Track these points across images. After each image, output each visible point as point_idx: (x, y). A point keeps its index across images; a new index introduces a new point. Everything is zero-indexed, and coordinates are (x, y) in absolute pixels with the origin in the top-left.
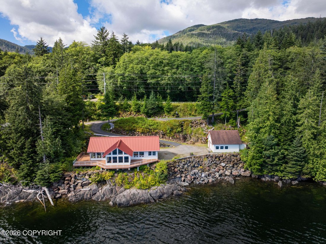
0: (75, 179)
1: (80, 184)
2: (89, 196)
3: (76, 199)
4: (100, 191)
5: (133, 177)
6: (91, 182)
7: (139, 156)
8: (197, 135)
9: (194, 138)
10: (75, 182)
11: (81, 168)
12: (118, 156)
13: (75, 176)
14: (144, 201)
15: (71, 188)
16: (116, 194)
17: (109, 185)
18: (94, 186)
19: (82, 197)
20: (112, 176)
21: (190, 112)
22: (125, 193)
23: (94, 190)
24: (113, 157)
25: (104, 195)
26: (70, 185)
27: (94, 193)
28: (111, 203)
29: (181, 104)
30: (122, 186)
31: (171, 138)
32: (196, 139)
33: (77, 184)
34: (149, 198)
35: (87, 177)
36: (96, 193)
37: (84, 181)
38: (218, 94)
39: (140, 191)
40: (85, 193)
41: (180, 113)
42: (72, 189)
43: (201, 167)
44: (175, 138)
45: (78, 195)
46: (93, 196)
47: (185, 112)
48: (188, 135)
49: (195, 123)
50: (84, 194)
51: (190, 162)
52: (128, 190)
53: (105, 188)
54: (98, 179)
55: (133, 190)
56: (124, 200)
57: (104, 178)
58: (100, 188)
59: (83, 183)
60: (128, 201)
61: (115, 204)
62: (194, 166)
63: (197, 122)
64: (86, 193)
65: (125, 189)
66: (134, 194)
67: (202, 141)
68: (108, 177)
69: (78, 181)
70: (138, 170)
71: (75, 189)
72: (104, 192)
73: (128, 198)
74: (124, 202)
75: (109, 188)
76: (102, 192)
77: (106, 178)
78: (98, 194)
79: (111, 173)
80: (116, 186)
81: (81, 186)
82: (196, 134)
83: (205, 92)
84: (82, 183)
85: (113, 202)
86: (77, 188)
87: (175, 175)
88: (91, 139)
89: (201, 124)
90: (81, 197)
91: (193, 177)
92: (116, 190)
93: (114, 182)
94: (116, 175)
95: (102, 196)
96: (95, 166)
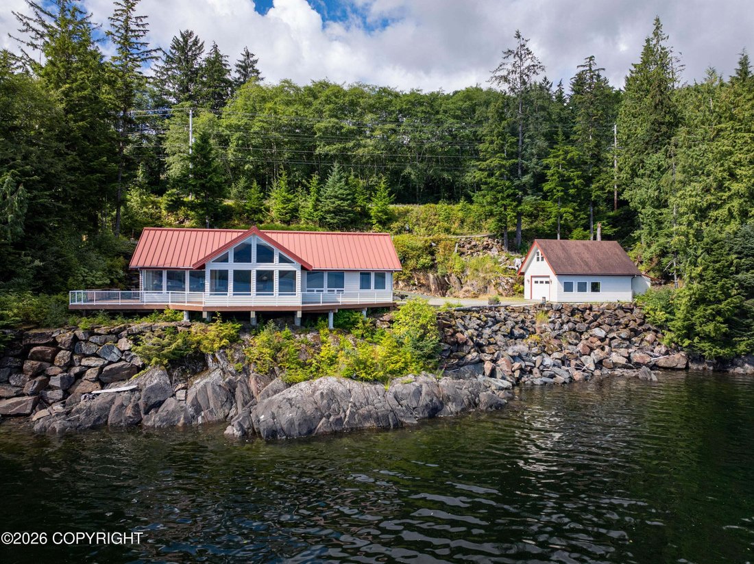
0: (73, 353)
1: (91, 374)
2: (129, 412)
3: (68, 424)
4: (181, 395)
5: (316, 347)
6: (138, 362)
7: (326, 288)
8: (482, 275)
9: (474, 282)
10: (70, 365)
11: (100, 318)
12: (254, 267)
13: (75, 339)
14: (377, 419)
15: (51, 388)
16: (249, 401)
17: (218, 372)
18: (155, 377)
19: (99, 418)
20: (233, 340)
21: (446, 225)
22: (292, 392)
23: (152, 389)
24: (236, 272)
25: (198, 409)
26: (49, 377)
27: (153, 401)
28: (232, 431)
29: (417, 210)
30: (272, 373)
31: (401, 284)
32: (481, 284)
33: (80, 376)
34: (392, 411)
35: (124, 344)
36: (159, 404)
37: (110, 363)
38: (535, 160)
39: (355, 386)
40: (112, 402)
41: (416, 227)
42: (58, 394)
43: (534, 337)
44: (414, 285)
45: (78, 412)
46: (147, 413)
47: (431, 224)
48: (453, 278)
49: (469, 246)
50: (108, 409)
51: (496, 322)
52: (303, 385)
53: (202, 383)
54: (173, 346)
55: (329, 382)
56: (289, 414)
57: (199, 343)
58: (181, 385)
59: (108, 368)
60: (308, 423)
61: (250, 434)
62: (511, 335)
63: (473, 243)
64: (117, 402)
65: (289, 385)
66: (331, 395)
67: (501, 290)
68: (218, 339)
69: (85, 362)
70: (331, 326)
71: (67, 393)
72: (196, 398)
73: (309, 409)
74: (291, 422)
75: (221, 382)
76: (190, 398)
77: (205, 343)
78: (170, 404)
79: (230, 328)
80: (248, 376)
81: (97, 379)
82: (477, 270)
83: (496, 152)
84: (102, 368)
85: (240, 425)
86: (80, 387)
87: (460, 354)
88: (145, 233)
89: (485, 248)
90: (92, 418)
91: (517, 365)
92: (248, 388)
93: (242, 359)
94: (247, 337)
95: (191, 411)
96: (161, 311)
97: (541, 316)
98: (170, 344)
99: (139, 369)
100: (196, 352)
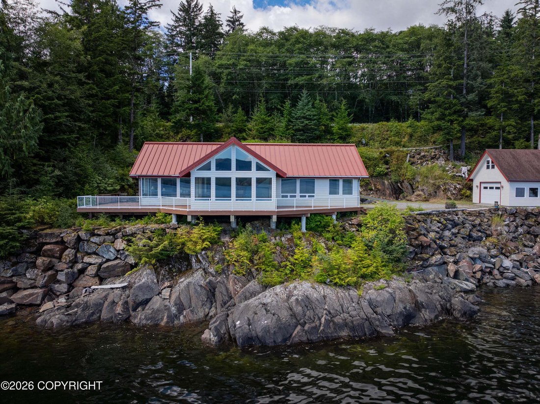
0: (78, 251)
1: (92, 270)
2: (119, 309)
3: (66, 318)
4: (166, 293)
5: (292, 246)
6: (131, 260)
7: (298, 194)
8: (432, 182)
9: (424, 187)
10: (75, 261)
11: (101, 220)
12: (234, 174)
13: (79, 239)
14: (353, 329)
15: (59, 282)
16: (229, 302)
17: (200, 272)
18: (145, 276)
19: (93, 314)
20: (214, 242)
21: (397, 139)
22: (268, 297)
23: (140, 288)
24: (217, 179)
25: (181, 308)
26: (57, 271)
27: (141, 298)
28: (209, 336)
29: (370, 126)
30: (250, 275)
32: (431, 190)
33: (82, 271)
34: (368, 319)
35: (120, 244)
36: (147, 302)
37: (108, 260)
38: (479, 80)
39: (328, 291)
40: (106, 297)
41: (371, 141)
42: (64, 287)
43: (493, 239)
44: (371, 190)
45: (77, 306)
46: (135, 310)
47: (384, 139)
48: (406, 184)
49: (418, 157)
50: (102, 305)
51: (455, 225)
52: (278, 289)
53: (185, 283)
54: (160, 247)
55: (303, 287)
56: (265, 321)
57: (183, 244)
58: (167, 284)
59: (105, 265)
60: (284, 329)
61: (227, 341)
62: (470, 237)
63: (422, 154)
64: (110, 299)
65: (266, 286)
66: (307, 302)
67: (449, 194)
68: (200, 241)
69: (87, 259)
70: (304, 230)
71: (71, 286)
72: (179, 297)
73: (285, 315)
74: (266, 330)
75: (202, 283)
76: (174, 297)
77: (189, 244)
78: (156, 303)
79: (209, 232)
80: (227, 277)
81: (97, 275)
82: (427, 177)
83: (444, 74)
84: (100, 265)
85: (217, 330)
86: (84, 281)
87: (425, 256)
89: (432, 158)
90: (87, 313)
91: (478, 266)
92: (227, 289)
93: (223, 260)
94: (226, 239)
95: (174, 310)
96: (154, 214)
97: (496, 219)
98: (157, 245)
99: (132, 267)
100: (181, 253)
